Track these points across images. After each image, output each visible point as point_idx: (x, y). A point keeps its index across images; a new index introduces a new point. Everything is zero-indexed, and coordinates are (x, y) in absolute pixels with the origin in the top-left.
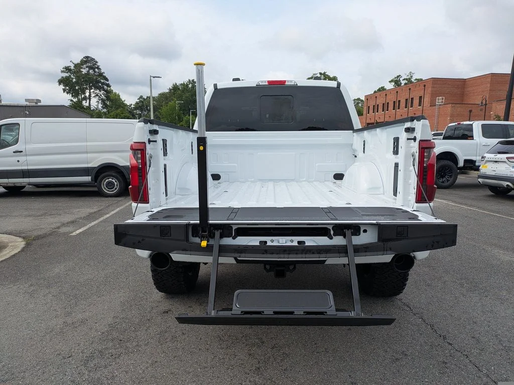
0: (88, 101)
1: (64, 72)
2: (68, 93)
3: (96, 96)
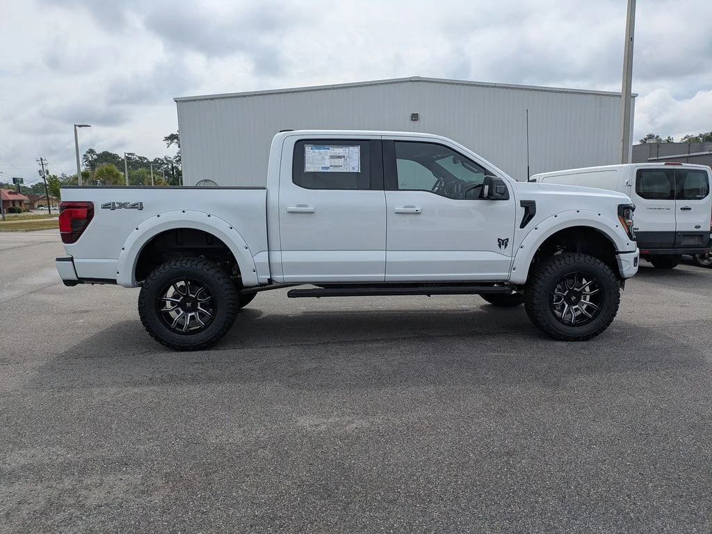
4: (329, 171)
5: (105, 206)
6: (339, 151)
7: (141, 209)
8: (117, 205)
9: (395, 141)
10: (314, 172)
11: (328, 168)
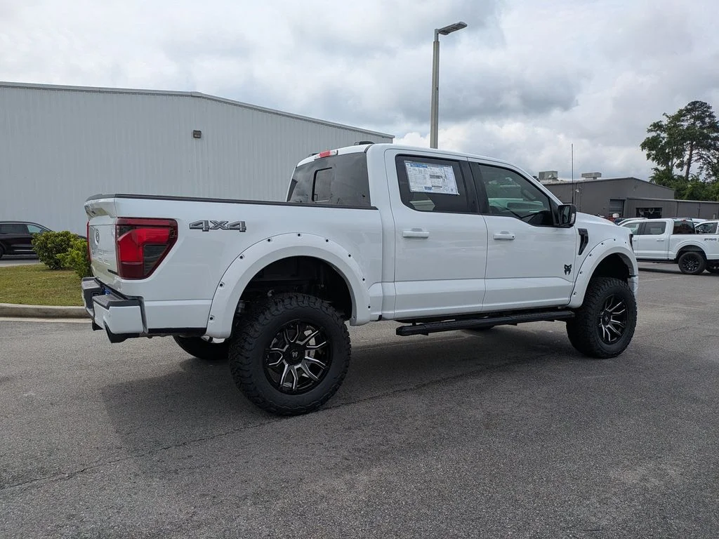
0: (685, 167)
1: (652, 131)
2: (653, 160)
3: (700, 159)
4: (432, 191)
5: (195, 226)
6: (437, 170)
7: (244, 230)
8: (211, 225)
9: (480, 164)
10: (420, 193)
11: (430, 188)
